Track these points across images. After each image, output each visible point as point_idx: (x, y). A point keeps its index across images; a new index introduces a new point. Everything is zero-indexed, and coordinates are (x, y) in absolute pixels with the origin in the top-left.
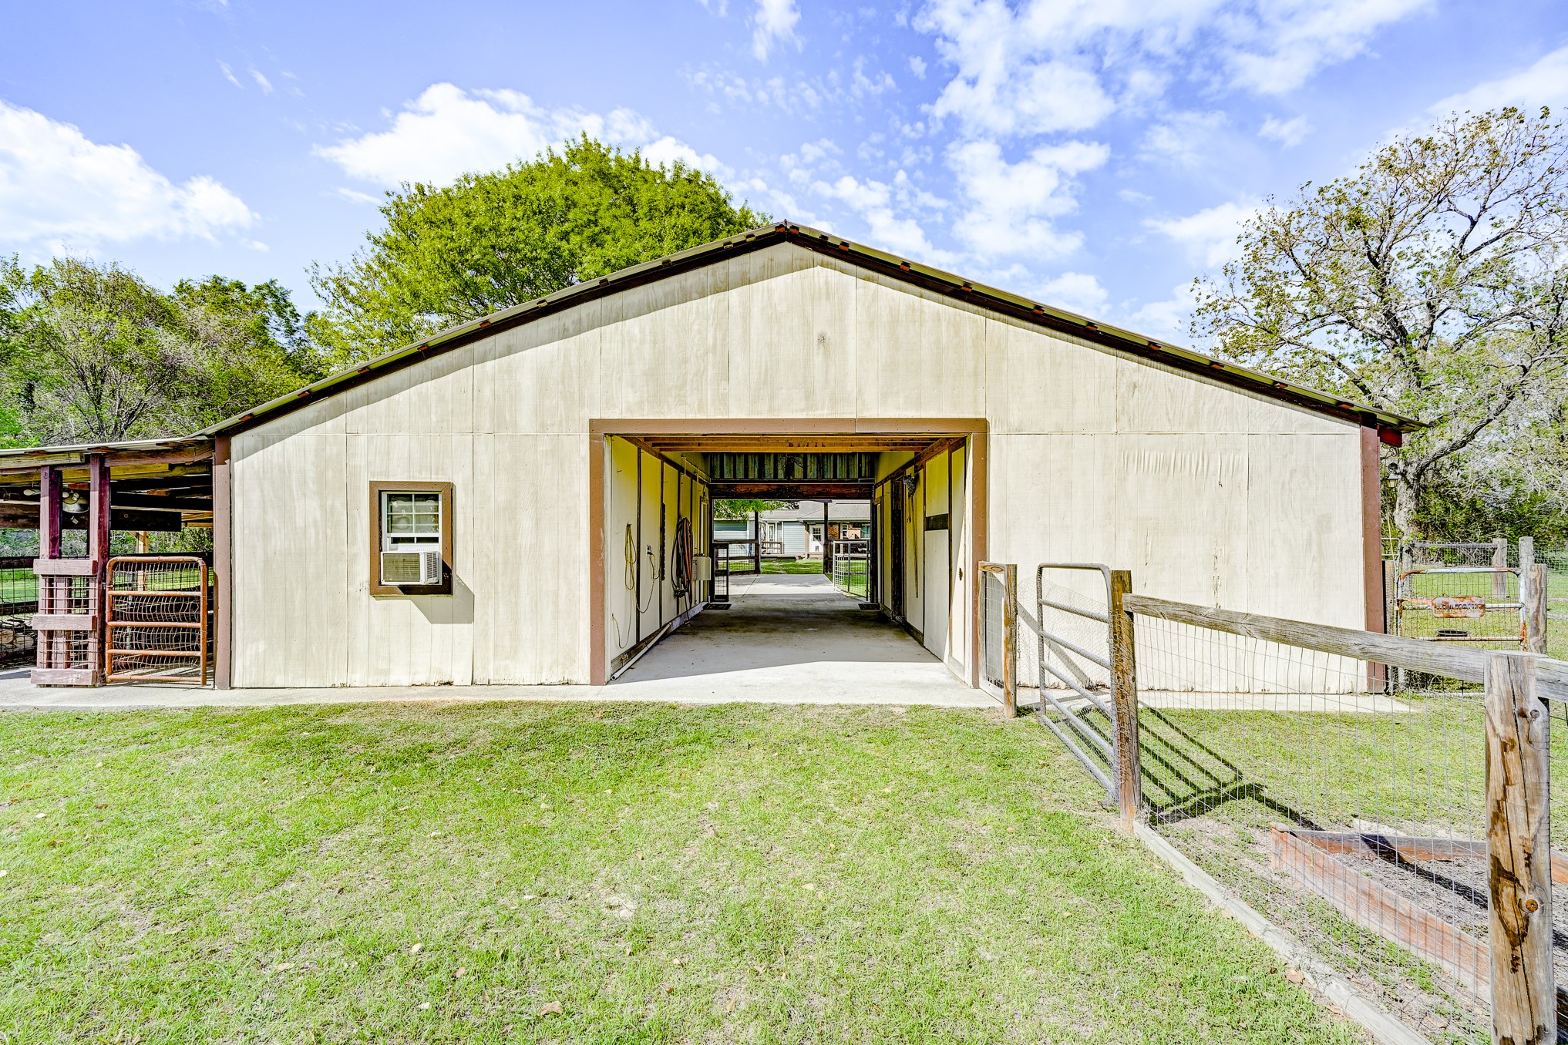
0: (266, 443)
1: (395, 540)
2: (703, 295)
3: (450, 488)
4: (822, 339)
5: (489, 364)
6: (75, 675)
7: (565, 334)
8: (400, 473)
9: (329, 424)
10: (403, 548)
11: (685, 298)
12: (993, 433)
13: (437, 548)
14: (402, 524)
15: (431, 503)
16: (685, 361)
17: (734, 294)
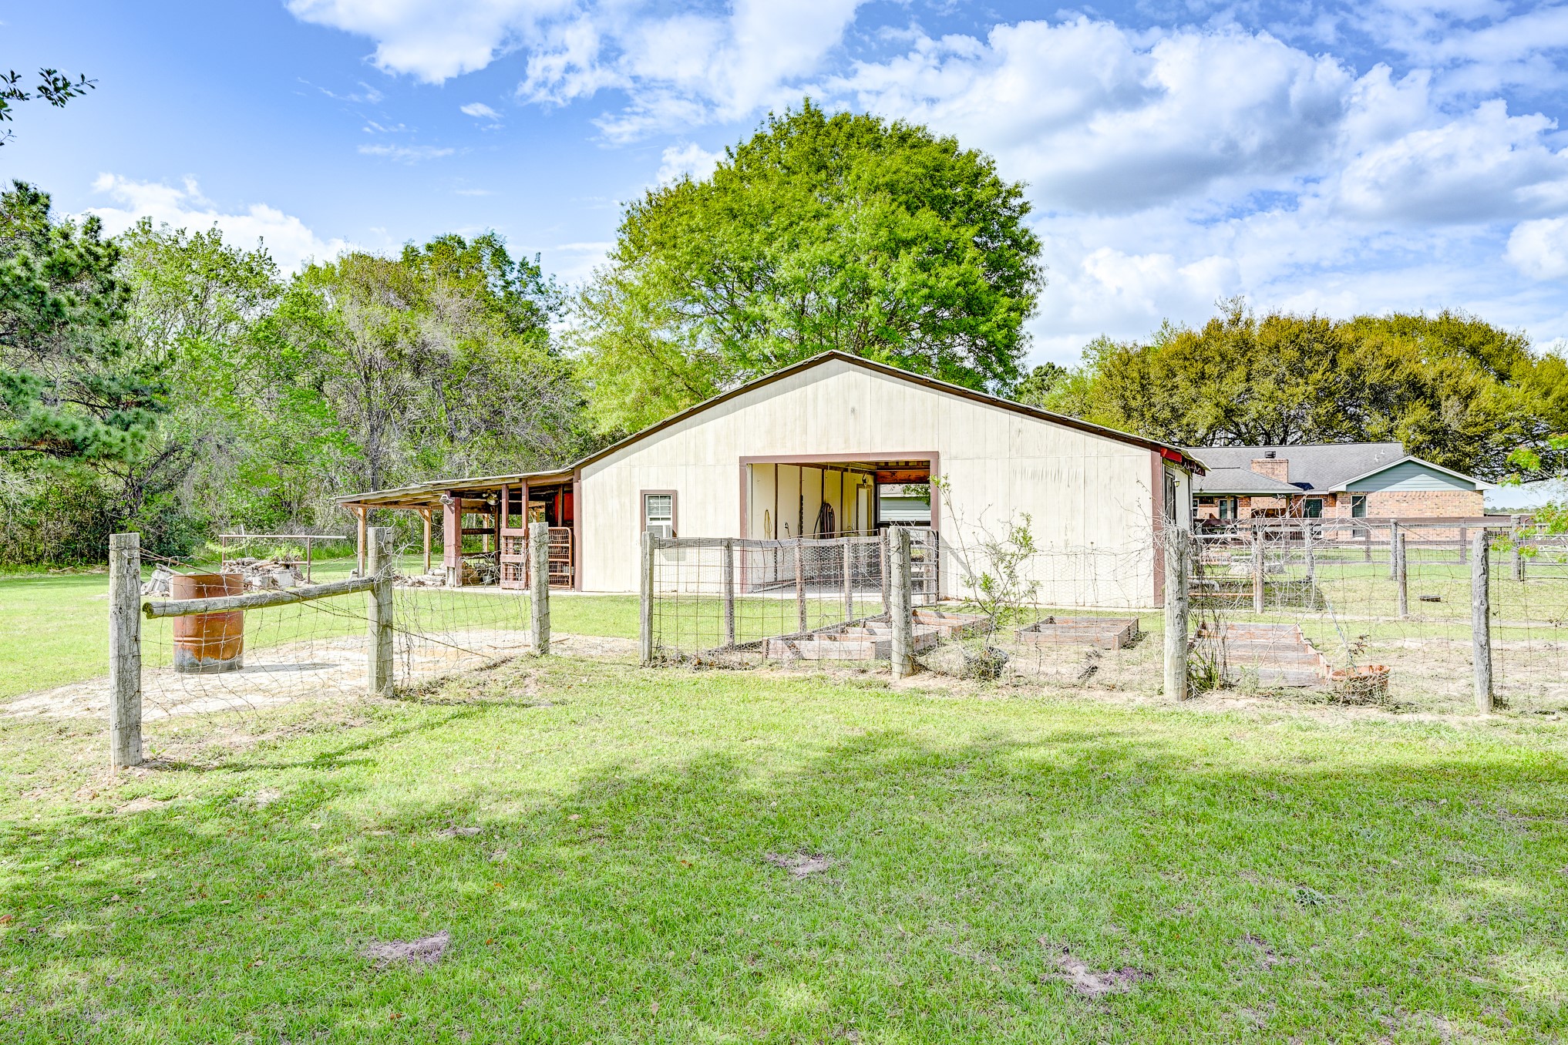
0: (596, 471)
1: (651, 519)
2: (794, 389)
3: (676, 492)
4: (853, 410)
5: (693, 429)
6: (516, 585)
7: (728, 413)
8: (654, 486)
9: (623, 461)
10: (655, 523)
11: (786, 391)
12: (942, 458)
13: (670, 523)
14: (655, 511)
15: (667, 500)
16: (785, 424)
17: (809, 388)
